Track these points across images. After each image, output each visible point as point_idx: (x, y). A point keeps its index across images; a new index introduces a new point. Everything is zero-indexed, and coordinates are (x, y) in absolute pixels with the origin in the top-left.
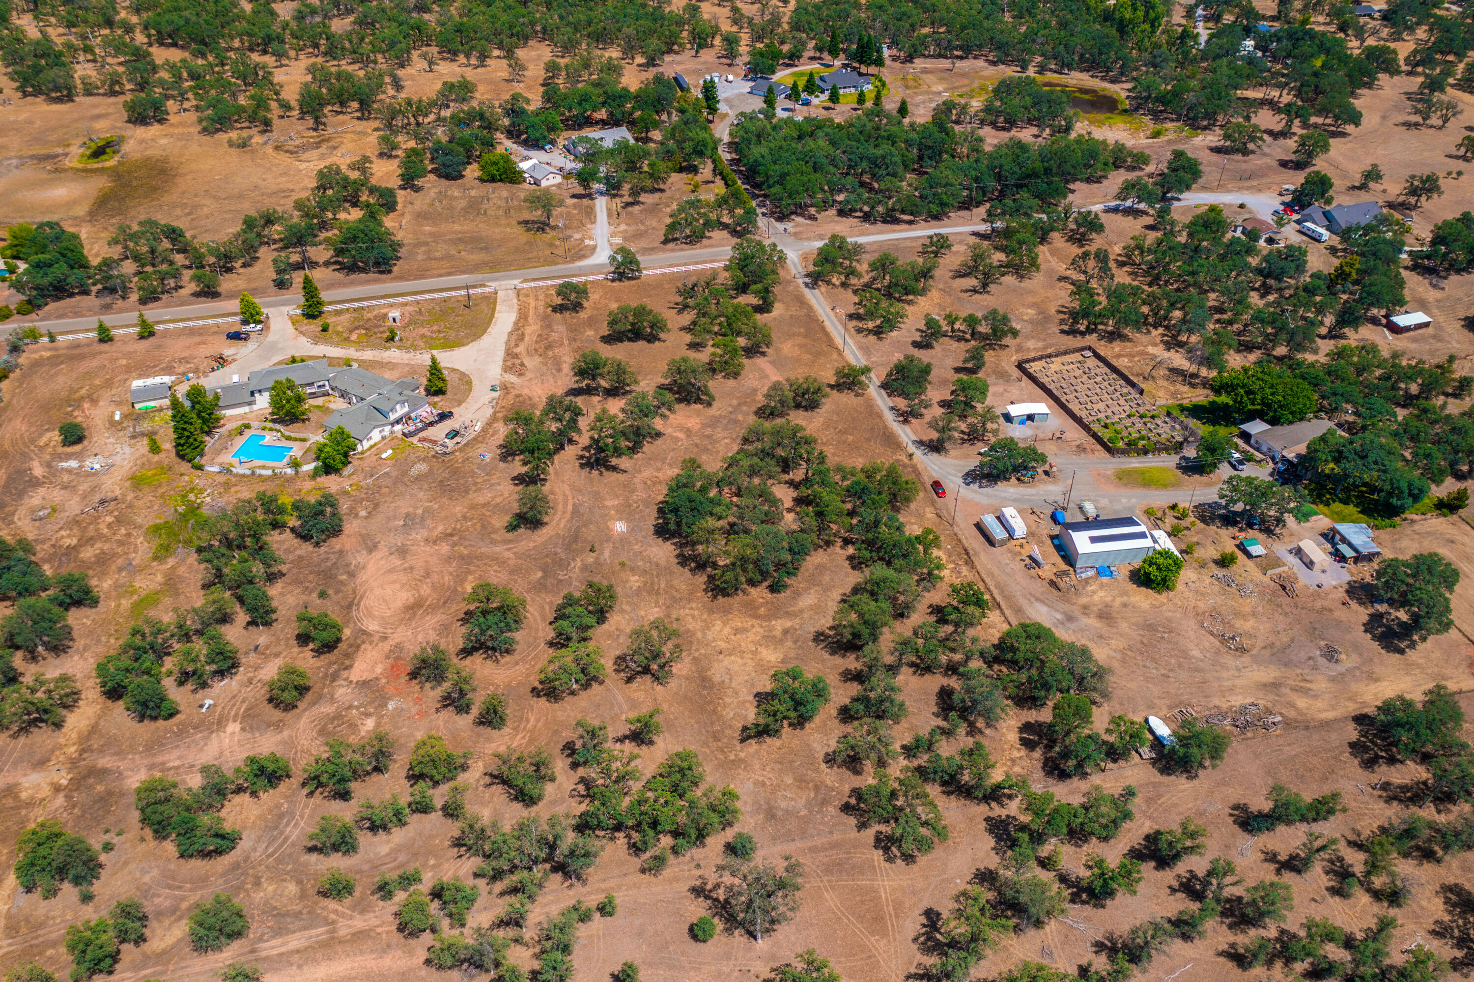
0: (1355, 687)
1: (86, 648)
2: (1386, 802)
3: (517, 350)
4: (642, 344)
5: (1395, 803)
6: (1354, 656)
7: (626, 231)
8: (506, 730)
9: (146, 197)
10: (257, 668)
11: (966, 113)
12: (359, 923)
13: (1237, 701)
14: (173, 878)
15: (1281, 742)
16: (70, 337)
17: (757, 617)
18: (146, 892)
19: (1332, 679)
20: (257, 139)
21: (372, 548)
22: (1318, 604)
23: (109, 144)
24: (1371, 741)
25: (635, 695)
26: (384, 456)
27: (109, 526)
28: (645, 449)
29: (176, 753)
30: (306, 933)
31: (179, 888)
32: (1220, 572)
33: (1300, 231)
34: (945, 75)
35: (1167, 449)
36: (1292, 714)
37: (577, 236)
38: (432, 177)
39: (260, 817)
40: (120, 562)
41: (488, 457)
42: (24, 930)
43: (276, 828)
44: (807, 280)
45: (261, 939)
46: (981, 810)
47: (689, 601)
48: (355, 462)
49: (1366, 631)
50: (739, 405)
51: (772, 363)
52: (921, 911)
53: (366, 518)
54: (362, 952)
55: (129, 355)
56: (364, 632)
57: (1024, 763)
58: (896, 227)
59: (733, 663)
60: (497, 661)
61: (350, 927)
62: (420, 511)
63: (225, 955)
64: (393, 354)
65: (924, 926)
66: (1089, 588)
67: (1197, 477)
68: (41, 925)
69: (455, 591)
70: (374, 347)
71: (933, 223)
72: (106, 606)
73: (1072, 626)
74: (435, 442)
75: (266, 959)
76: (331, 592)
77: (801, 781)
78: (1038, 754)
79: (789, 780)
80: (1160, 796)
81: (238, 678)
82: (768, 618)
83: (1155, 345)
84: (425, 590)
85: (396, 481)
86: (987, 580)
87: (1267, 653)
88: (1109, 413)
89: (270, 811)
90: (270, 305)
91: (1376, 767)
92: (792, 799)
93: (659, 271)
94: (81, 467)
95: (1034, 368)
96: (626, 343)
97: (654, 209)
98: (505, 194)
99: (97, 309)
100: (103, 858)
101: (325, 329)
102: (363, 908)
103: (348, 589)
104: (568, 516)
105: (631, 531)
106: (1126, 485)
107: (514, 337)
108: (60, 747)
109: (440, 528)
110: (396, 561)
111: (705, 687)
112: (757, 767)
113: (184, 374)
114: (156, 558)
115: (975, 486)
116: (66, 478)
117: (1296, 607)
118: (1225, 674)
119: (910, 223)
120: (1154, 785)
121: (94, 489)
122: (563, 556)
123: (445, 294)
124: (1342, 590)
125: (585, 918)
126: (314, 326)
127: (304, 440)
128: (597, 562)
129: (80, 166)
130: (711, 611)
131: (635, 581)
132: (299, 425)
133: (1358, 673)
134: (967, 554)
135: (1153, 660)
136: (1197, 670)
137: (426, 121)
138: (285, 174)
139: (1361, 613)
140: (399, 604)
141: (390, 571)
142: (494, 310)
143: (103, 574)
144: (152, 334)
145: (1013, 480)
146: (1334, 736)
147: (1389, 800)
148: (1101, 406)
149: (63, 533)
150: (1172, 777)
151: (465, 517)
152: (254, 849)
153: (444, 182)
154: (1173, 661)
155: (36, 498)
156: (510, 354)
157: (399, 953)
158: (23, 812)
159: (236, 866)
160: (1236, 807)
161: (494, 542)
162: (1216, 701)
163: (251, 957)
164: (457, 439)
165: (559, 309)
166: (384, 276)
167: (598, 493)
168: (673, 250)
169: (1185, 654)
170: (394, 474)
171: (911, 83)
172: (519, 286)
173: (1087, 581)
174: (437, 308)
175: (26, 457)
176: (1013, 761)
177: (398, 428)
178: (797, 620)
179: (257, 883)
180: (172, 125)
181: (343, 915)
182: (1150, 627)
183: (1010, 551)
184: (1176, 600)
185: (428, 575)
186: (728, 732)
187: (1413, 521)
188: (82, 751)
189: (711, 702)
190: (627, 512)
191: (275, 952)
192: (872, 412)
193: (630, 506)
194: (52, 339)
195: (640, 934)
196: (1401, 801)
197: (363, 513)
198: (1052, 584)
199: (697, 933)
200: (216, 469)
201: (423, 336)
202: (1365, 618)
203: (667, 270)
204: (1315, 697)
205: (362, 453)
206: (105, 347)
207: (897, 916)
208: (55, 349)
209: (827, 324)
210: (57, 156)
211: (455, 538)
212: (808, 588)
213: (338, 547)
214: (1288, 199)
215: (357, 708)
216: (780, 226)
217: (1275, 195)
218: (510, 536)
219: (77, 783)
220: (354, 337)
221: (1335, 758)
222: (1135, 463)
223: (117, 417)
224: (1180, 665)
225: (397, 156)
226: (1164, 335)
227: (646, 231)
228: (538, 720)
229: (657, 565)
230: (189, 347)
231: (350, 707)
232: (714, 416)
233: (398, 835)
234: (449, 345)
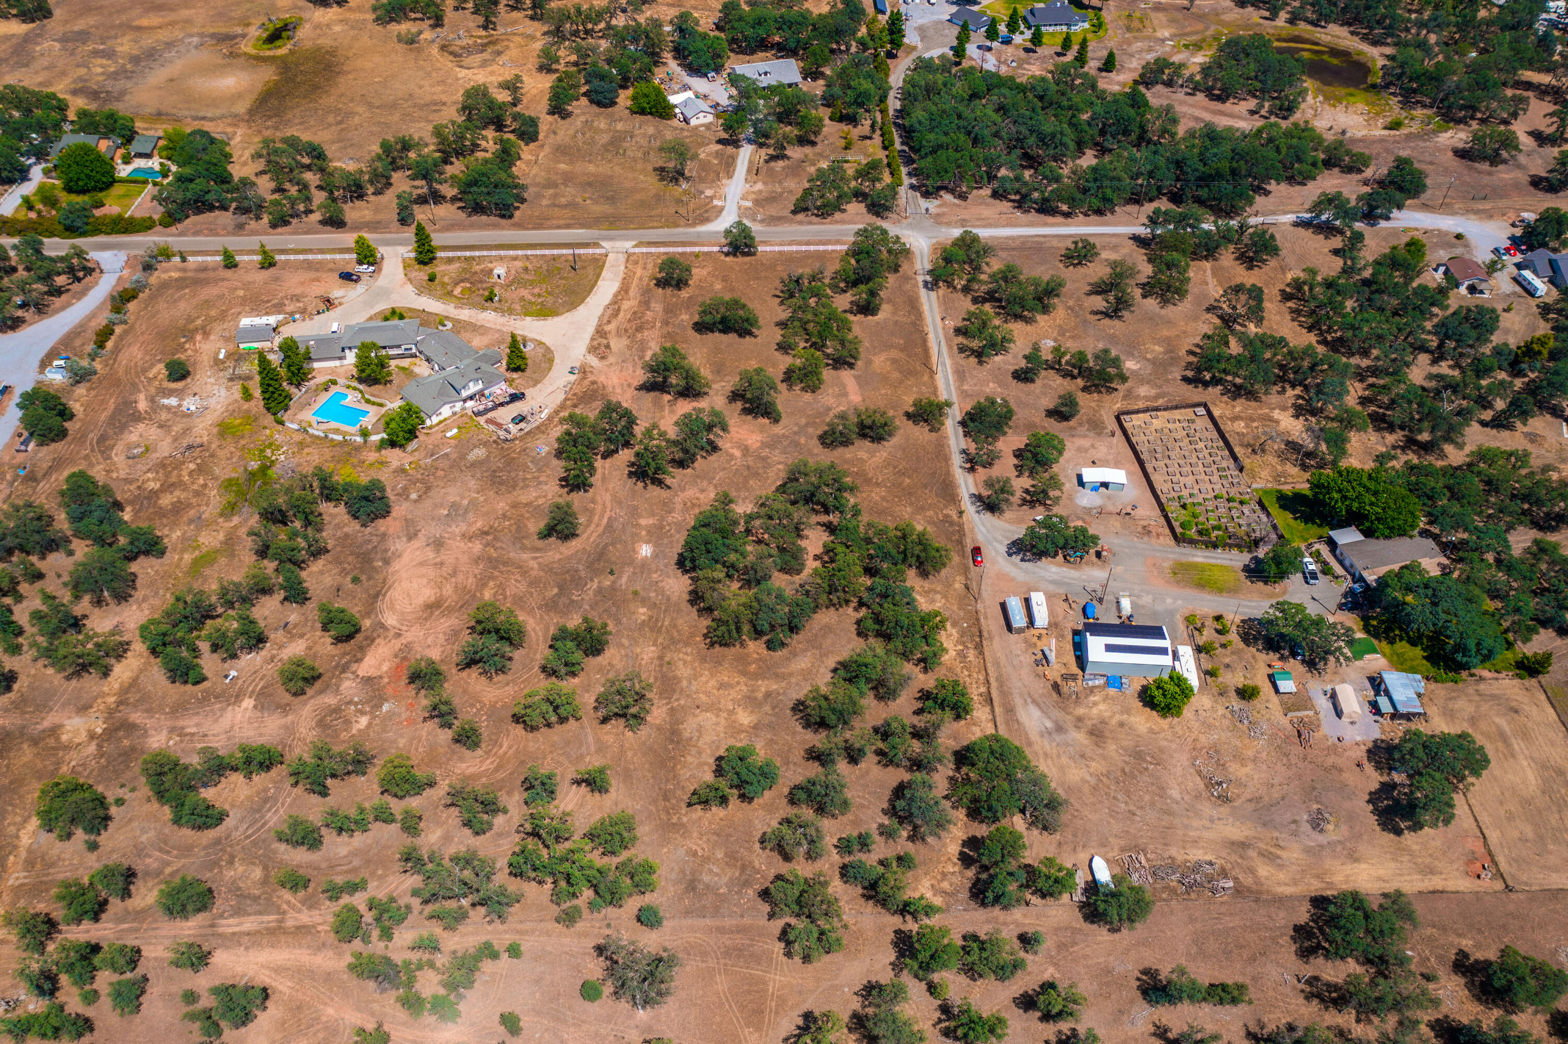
0: (1328, 863)
1: (145, 599)
2: (1307, 998)
3: (608, 328)
4: (732, 337)
5: (1315, 1002)
6: (1344, 828)
7: (760, 192)
8: (479, 752)
9: (305, 97)
10: (281, 647)
11: (1180, 76)
12: (305, 917)
13: (1197, 855)
14: (166, 843)
15: (1223, 910)
16: (200, 259)
17: (744, 673)
18: (140, 851)
19: (1308, 850)
20: (427, 35)
21: (411, 537)
22: (1330, 761)
23: (285, 27)
24: (1321, 929)
25: (607, 738)
26: (449, 434)
27: (191, 473)
28: (696, 465)
29: (196, 720)
30: (260, 918)
31: (168, 852)
32: (1236, 704)
33: (1515, 279)
34: (1179, 16)
35: (1239, 546)
36: (1247, 881)
37: (709, 193)
38: (584, 101)
39: (249, 798)
40: (192, 513)
41: (544, 450)
42: (38, 866)
43: (259, 811)
44: (928, 278)
45: (221, 916)
46: (895, 921)
47: (687, 644)
48: (422, 437)
49: (1369, 802)
50: (807, 425)
51: (857, 378)
52: (801, 1012)
53: (416, 501)
54: (300, 946)
55: (247, 286)
56: (382, 626)
57: (954, 880)
58: (1050, 219)
59: (707, 719)
60: (491, 678)
61: (296, 919)
62: (466, 502)
63: (190, 924)
64: (489, 318)
65: (799, 1027)
66: (1092, 698)
67: (1261, 584)
68: (52, 865)
69: (474, 596)
70: (473, 306)
71: (1094, 218)
72: (171, 557)
73: (1058, 738)
74: (499, 426)
75: (220, 935)
76: (364, 578)
77: (732, 858)
78: (971, 873)
79: (720, 855)
80: (1075, 943)
81: (263, 653)
82: (756, 676)
83: (1284, 409)
84: (448, 590)
85: (455, 465)
86: (991, 670)
87: (1250, 807)
88: (1196, 491)
89: (258, 793)
90: (388, 243)
91: (1312, 959)
92: (717, 875)
93: (777, 249)
94: (180, 405)
95: (1133, 422)
96: (717, 334)
97: (796, 169)
98: (651, 130)
99: (230, 228)
100: (113, 810)
101: (432, 279)
102: (311, 904)
103: (379, 577)
104: (601, 529)
105: (655, 556)
106: (1178, 582)
107: (610, 312)
108: (104, 695)
109: (479, 524)
110: (430, 554)
111: (672, 741)
112: (695, 835)
113: (292, 314)
114: (221, 515)
115: (1016, 559)
116: (164, 416)
117: (1305, 759)
118: (1196, 823)
119: (1067, 215)
120: (1074, 931)
121: (186, 431)
122: (583, 574)
123: (555, 252)
124: (1364, 748)
125: (495, 956)
126: (421, 274)
127: (381, 405)
128: (613, 588)
129: (253, 52)
130: (703, 660)
131: (642, 613)
132: (381, 387)
133: (1339, 848)
134: (981, 636)
135: (1128, 794)
136: (1169, 813)
137: (597, 28)
138: (442, 82)
139: (1373, 778)
140: (420, 601)
141: (422, 564)
142: (599, 276)
143: (174, 525)
144: (272, 264)
145: (1060, 557)
146: (1282, 914)
147: (1309, 997)
148: (1190, 480)
149: (150, 475)
150: (1095, 926)
151: (504, 516)
152: (237, 828)
153: (595, 109)
154: (1147, 797)
155: (135, 434)
156: (600, 332)
157: (330, 953)
158: (61, 754)
159: (218, 841)
160: (1146, 972)
161: (524, 548)
162: (1173, 852)
163: (209, 931)
164: (522, 425)
165: (662, 283)
166: (504, 222)
167: (636, 508)
168: (800, 223)
169: (1162, 791)
170: (454, 456)
171: (1136, 24)
172: (632, 250)
173: (1092, 690)
174: (545, 267)
175: (135, 388)
176: (944, 875)
177: (470, 404)
178: (783, 684)
179: (231, 862)
180: (350, 9)
181: (293, 907)
182: (1138, 755)
183: (1026, 641)
184: (1178, 729)
185: (454, 573)
186: (679, 793)
187: (1481, 679)
188: (120, 703)
189: (673, 758)
190: (656, 535)
191: (230, 930)
192: (941, 453)
193: (662, 527)
194: (184, 260)
195: (538, 981)
196: (1322, 1000)
197: (414, 496)
198: (1056, 687)
199: (589, 992)
200: (295, 426)
201: (522, 299)
202: (1374, 786)
203: (786, 248)
204: (1281, 867)
205: (430, 428)
206: (229, 273)
207: (777, 1013)
208: (184, 270)
209: (931, 336)
210: (234, 37)
211: (490, 538)
212: (806, 650)
213: (382, 529)
214: (1518, 232)
215: (356, 704)
216: (924, 203)
217: (1507, 225)
218: (540, 543)
219: (110, 734)
220: (457, 291)
221: (1271, 938)
222: (1200, 556)
223: (221, 356)
224: (1152, 804)
225: (557, 71)
226: (1299, 397)
227: (781, 194)
228: (510, 747)
229: (668, 599)
230: (303, 283)
231: (350, 702)
232: (776, 435)
233: (359, 840)
234: (545, 312)
